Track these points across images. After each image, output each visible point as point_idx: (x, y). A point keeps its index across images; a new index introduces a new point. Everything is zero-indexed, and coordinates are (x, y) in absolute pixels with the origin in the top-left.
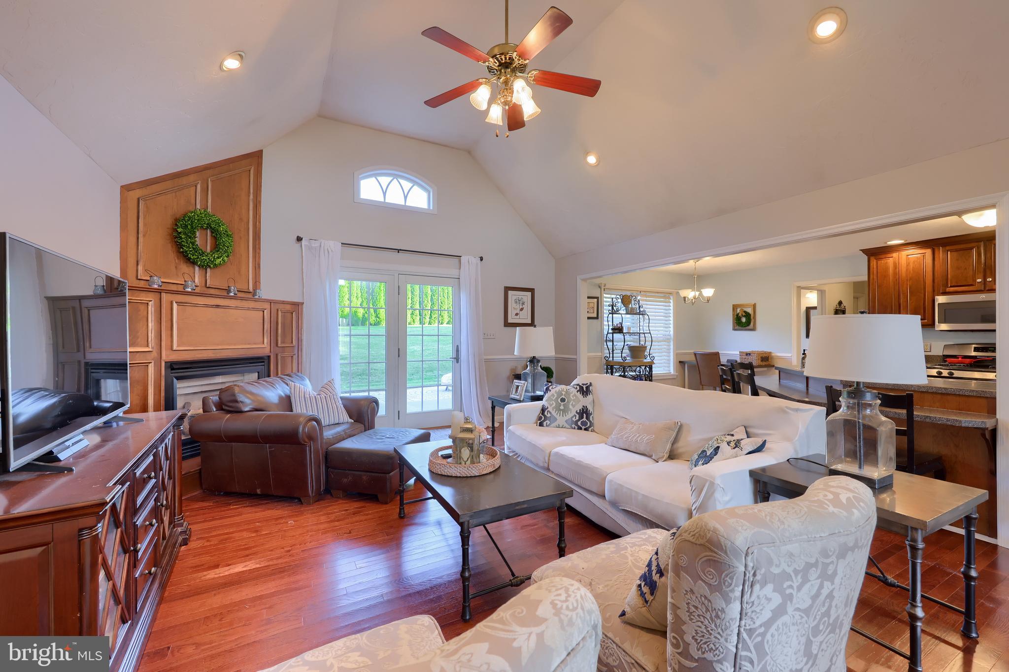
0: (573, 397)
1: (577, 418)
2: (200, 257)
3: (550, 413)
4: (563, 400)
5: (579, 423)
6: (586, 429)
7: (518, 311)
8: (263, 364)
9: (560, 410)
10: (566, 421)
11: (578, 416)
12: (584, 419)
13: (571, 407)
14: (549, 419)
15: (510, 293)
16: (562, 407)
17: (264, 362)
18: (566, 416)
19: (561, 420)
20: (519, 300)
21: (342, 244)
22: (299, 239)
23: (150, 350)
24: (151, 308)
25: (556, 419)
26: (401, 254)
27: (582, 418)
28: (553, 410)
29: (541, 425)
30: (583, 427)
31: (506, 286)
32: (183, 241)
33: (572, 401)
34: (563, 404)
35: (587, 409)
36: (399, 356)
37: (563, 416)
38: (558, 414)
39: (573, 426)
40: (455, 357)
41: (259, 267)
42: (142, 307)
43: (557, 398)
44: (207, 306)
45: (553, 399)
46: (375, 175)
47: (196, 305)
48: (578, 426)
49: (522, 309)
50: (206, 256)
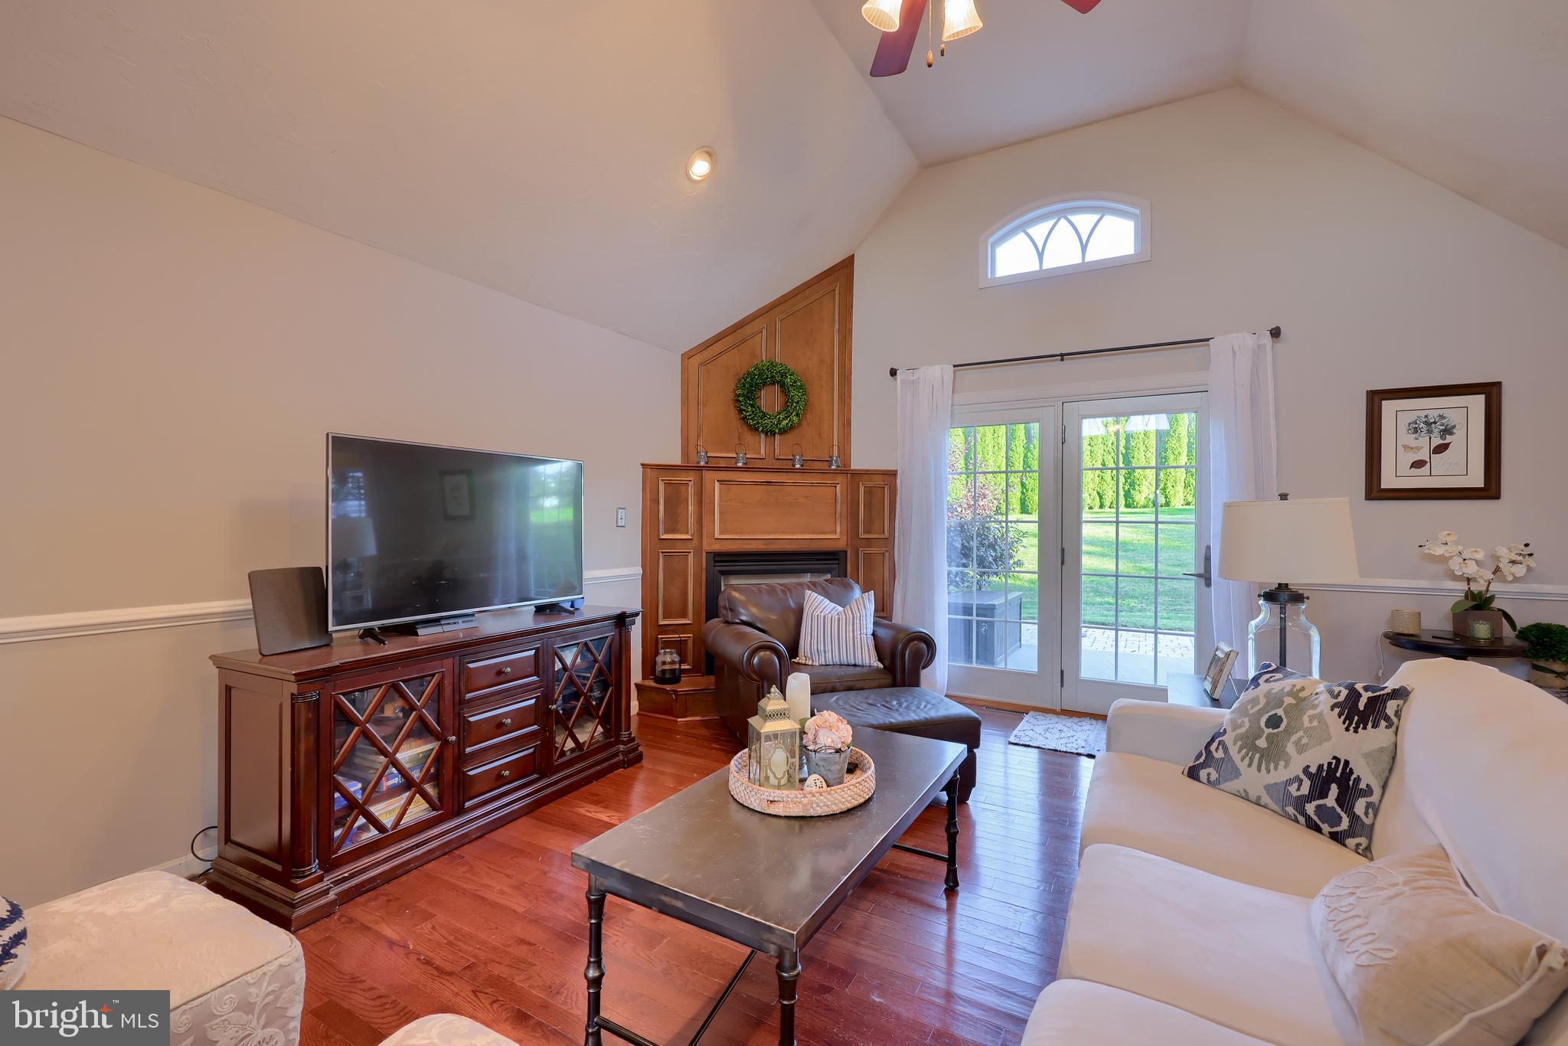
0: (1311, 721)
1: (1305, 789)
2: (760, 421)
3: (1226, 750)
4: (1274, 722)
5: (1310, 808)
6: (1335, 837)
7: (1424, 455)
8: (837, 562)
9: (1256, 749)
10: (1268, 788)
11: (1307, 784)
12: (1330, 801)
13: (1290, 748)
14: (1218, 765)
15: (1388, 407)
16: (1262, 743)
17: (837, 559)
18: (1268, 771)
19: (1253, 778)
20: (1428, 424)
21: (954, 366)
22: (893, 373)
23: (689, 537)
24: (691, 490)
25: (1236, 773)
26: (1068, 362)
27: (1324, 795)
28: (1235, 744)
29: (1193, 773)
30: (1326, 828)
31: (1370, 389)
32: (742, 405)
33: (1301, 733)
34: (1269, 735)
35: (1348, 772)
36: (1063, 563)
37: (1259, 770)
38: (1247, 760)
39: (1290, 810)
40: (1202, 571)
41: (849, 424)
42: (683, 488)
43: (1260, 713)
44: (756, 483)
45: (1251, 712)
46: (1023, 228)
47: (741, 483)
48: (1308, 818)
49: (1441, 449)
50: (769, 419)
